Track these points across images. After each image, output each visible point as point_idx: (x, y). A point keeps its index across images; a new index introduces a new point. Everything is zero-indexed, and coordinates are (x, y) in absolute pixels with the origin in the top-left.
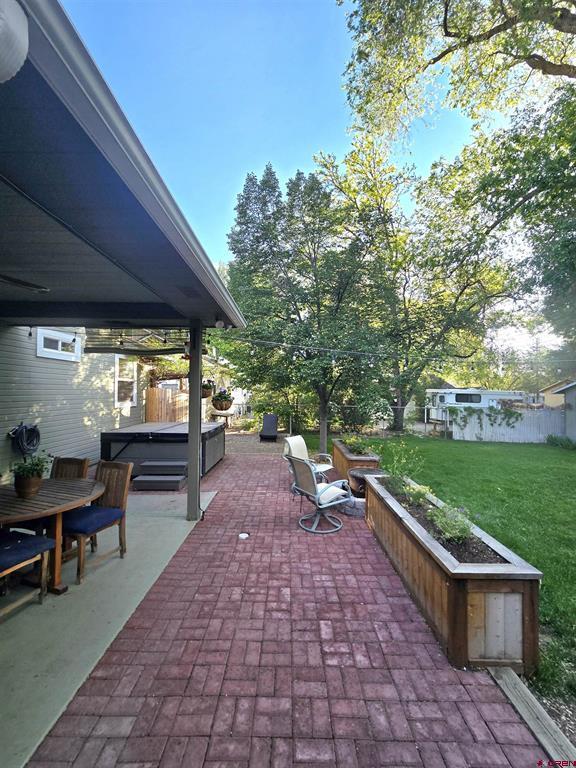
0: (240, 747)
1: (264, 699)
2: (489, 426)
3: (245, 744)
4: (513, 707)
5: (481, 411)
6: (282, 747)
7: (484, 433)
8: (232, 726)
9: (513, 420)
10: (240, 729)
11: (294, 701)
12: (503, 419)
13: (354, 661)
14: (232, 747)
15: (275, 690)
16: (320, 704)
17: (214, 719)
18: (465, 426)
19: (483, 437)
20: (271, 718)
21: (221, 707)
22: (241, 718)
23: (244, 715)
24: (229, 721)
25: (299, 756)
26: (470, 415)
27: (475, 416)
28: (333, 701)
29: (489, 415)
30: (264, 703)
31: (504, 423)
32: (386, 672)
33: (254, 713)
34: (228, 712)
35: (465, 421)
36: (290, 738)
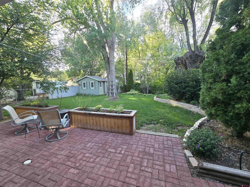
0: (142, 178)
1: (129, 170)
2: (60, 93)
3: (141, 177)
4: (142, 133)
5: (57, 88)
6: (143, 168)
7: (59, 95)
8: (135, 179)
9: (67, 90)
10: (137, 177)
11: (131, 163)
12: (64, 90)
13: (125, 148)
14: (141, 180)
15: (127, 166)
16: (134, 158)
17: (132, 184)
18: (53, 94)
19: (59, 96)
20: (135, 169)
21: (128, 182)
22: (133, 177)
23: (133, 176)
24: (133, 180)
25: (146, 165)
26: (54, 90)
27: (56, 90)
28: (134, 155)
29: (60, 89)
30: (130, 170)
31: (65, 91)
32: (130, 145)
33: (132, 173)
34: (130, 180)
35: (53, 92)
36: (141, 166)
